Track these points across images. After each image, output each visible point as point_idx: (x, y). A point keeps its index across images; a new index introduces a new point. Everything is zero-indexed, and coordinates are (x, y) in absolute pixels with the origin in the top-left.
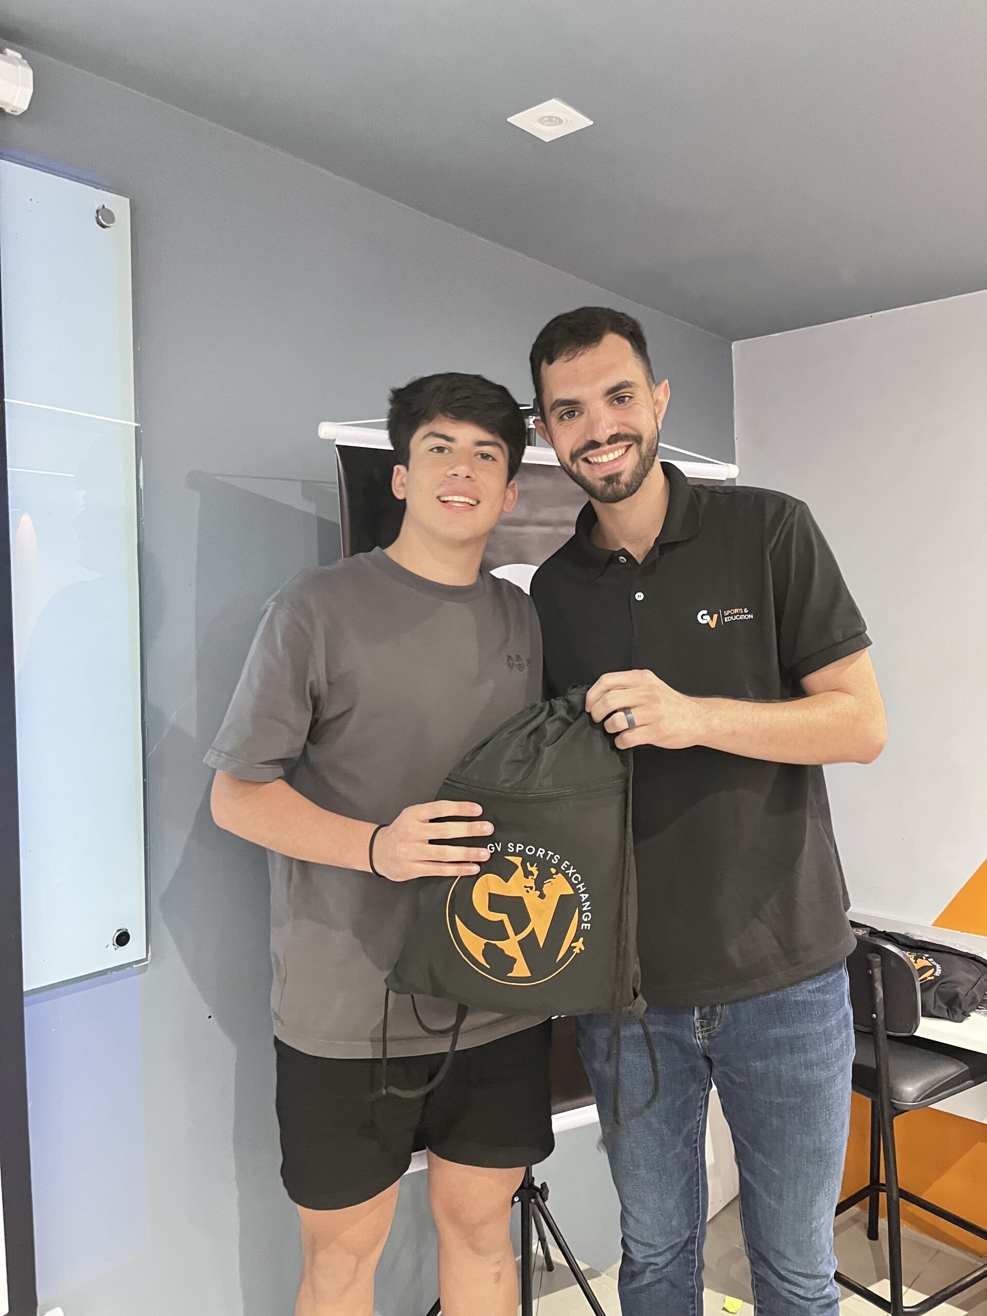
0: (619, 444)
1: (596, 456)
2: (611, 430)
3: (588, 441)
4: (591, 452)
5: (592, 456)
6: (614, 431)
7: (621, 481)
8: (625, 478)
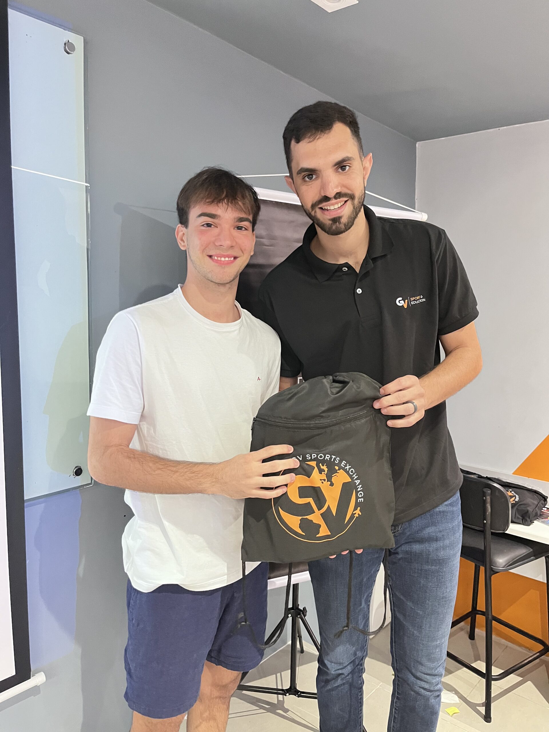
0: (341, 199)
1: (327, 206)
2: (337, 190)
3: (322, 196)
4: (324, 204)
5: (324, 206)
6: (338, 190)
7: (341, 222)
8: (344, 220)
